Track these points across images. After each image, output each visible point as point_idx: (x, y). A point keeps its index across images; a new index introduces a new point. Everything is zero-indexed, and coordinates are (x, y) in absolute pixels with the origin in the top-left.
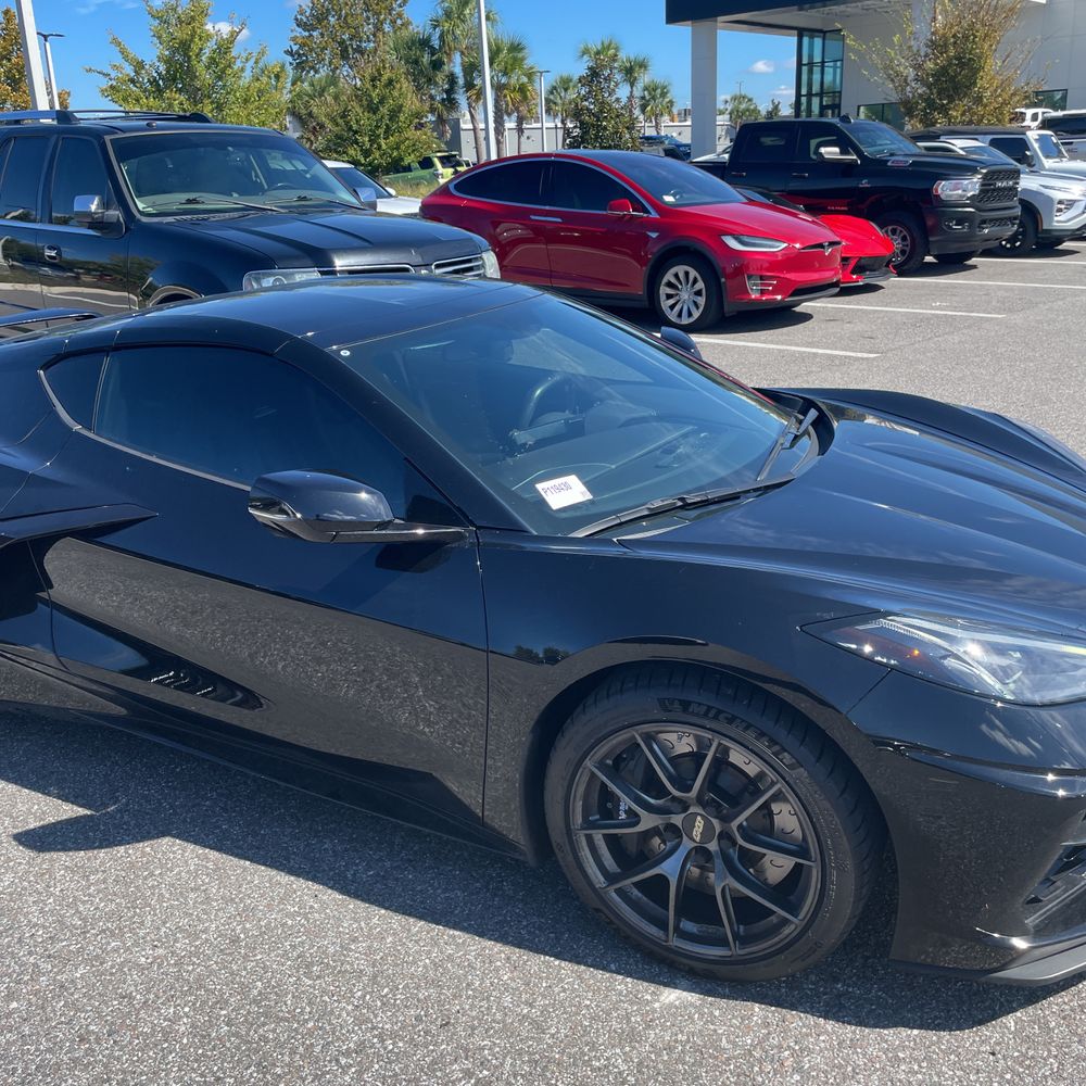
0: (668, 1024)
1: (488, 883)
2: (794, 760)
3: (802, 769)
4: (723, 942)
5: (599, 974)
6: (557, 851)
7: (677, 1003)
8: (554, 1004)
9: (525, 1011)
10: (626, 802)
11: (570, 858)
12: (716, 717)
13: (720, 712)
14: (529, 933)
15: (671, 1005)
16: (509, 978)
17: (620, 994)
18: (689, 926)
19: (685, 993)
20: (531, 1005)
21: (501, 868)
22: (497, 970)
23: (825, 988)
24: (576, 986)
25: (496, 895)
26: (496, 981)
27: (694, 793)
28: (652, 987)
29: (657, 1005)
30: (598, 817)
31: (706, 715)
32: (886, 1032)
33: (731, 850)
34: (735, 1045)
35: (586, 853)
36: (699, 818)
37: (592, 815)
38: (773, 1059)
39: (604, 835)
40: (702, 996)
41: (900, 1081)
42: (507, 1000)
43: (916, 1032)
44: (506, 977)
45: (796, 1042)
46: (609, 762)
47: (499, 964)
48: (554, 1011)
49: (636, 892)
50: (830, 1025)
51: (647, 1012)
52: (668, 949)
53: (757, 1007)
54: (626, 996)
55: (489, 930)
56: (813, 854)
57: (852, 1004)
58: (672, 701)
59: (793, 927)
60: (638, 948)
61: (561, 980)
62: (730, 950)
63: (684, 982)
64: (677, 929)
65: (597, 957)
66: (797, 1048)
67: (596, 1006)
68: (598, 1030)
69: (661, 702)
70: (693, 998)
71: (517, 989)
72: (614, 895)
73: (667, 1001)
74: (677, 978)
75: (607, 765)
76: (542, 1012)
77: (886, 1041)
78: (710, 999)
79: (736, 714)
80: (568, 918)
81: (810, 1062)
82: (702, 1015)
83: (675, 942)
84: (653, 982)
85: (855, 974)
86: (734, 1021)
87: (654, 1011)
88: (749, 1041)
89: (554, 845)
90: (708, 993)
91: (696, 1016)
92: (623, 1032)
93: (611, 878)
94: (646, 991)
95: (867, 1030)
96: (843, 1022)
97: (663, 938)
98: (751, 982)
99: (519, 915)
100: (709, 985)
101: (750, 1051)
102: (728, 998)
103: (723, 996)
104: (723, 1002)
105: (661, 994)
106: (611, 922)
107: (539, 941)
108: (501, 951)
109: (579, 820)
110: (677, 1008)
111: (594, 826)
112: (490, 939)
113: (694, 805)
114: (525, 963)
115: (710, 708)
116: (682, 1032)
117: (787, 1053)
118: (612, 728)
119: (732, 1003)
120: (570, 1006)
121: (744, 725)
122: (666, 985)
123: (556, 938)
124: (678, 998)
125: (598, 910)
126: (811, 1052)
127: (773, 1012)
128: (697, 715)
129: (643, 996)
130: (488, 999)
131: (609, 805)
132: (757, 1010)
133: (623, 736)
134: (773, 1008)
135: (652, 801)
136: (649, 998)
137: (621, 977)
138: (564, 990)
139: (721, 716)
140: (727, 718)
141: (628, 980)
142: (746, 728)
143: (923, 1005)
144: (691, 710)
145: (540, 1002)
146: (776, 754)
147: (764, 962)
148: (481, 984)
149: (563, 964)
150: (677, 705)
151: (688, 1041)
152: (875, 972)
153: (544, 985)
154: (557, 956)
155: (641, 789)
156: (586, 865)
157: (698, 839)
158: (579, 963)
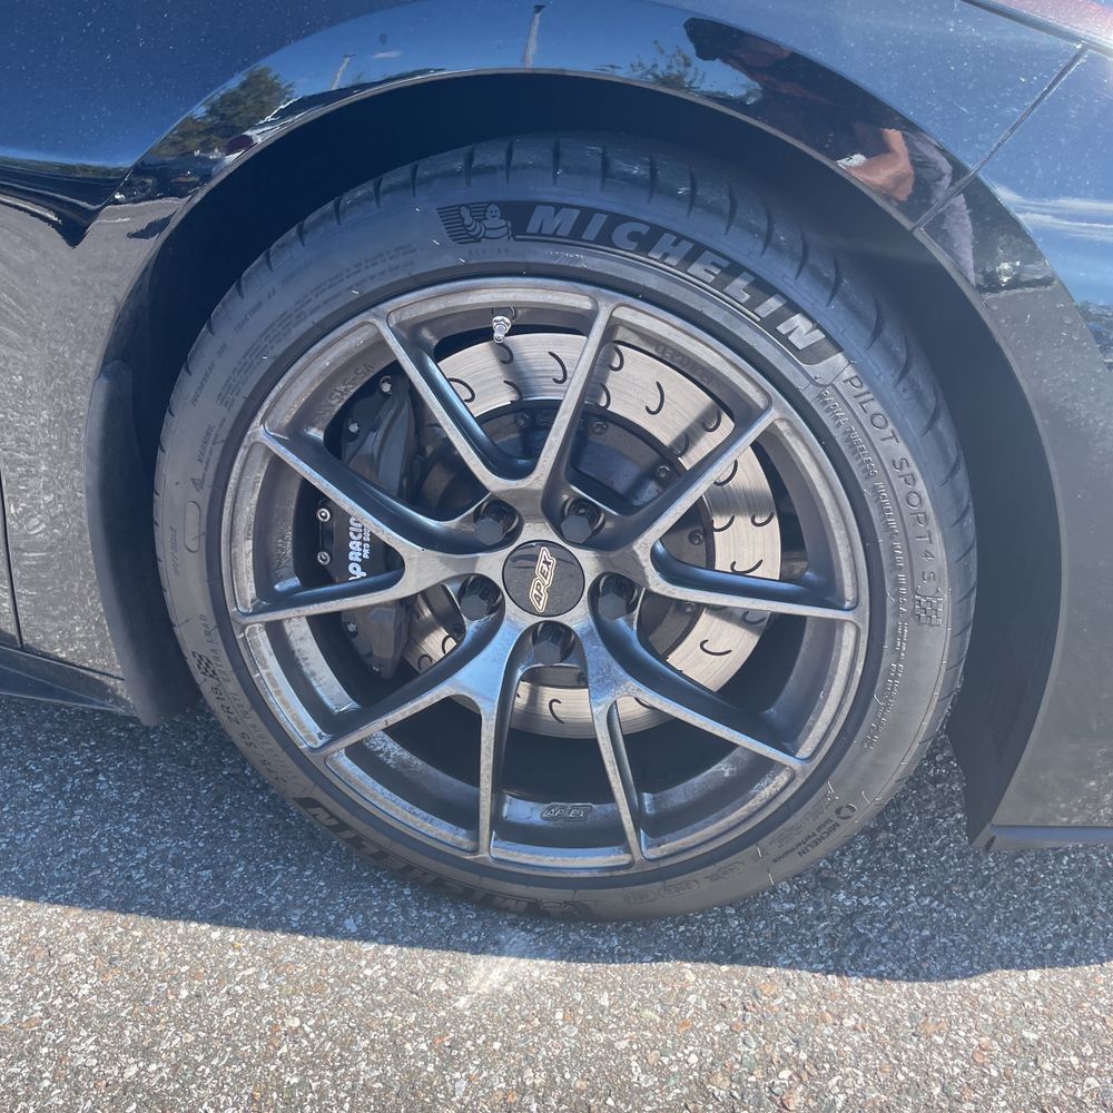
0: (497, 1045)
1: (63, 781)
2: (819, 335)
3: (840, 358)
4: (610, 835)
5: (318, 946)
6: (199, 677)
7: (509, 989)
8: (207, 1041)
9: (131, 1072)
10: (365, 525)
11: (233, 686)
12: (605, 239)
13: (616, 220)
14: (151, 875)
15: (496, 995)
16: (96, 990)
17: (373, 987)
18: (523, 811)
19: (523, 963)
20: (147, 1054)
21: (92, 748)
22: (64, 974)
23: (817, 905)
24: (264, 986)
25: (78, 803)
26: (58, 1002)
27: (538, 479)
28: (447, 959)
29: (462, 1002)
30: (295, 582)
31: (576, 235)
32: (974, 985)
33: (621, 621)
34: (661, 1071)
35: (270, 670)
36: (545, 553)
37: (280, 579)
38: (758, 1095)
39: (312, 620)
40: (563, 964)
41: (1056, 1101)
42: (84, 1050)
43: (1034, 975)
44: (86, 989)
45: (797, 1042)
46: (317, 434)
47: (70, 957)
48: (208, 1058)
49: (394, 751)
50: (855, 989)
51: (442, 1023)
52: (482, 869)
53: (689, 970)
54: (387, 991)
55: (52, 881)
56: (849, 593)
57: (882, 932)
58: (480, 211)
59: (782, 778)
60: (405, 873)
61: (227, 976)
62: (628, 850)
63: (519, 937)
64: (497, 822)
65: (312, 907)
66: (803, 1056)
67: (315, 1027)
68: (322, 1092)
69: (450, 216)
70: (542, 970)
71: (114, 1015)
72: (346, 763)
73: (484, 989)
74: (500, 930)
75: (313, 442)
76: (176, 1067)
77: (985, 1009)
78: (582, 967)
79: (660, 222)
80: (243, 831)
81: (843, 1088)
82: (571, 1010)
83: (494, 850)
84: (447, 948)
85: (863, 870)
86: (647, 1012)
87: (457, 1018)
88: (693, 1059)
89: (192, 662)
90: (577, 953)
91: (559, 1015)
92: (388, 1088)
93: (335, 724)
94: (434, 970)
95: (934, 988)
96: (880, 977)
97: (466, 843)
98: (661, 917)
99: (128, 840)
100: (572, 936)
101: (700, 1084)
102: (621, 958)
103: (611, 956)
104: (614, 971)
105: (469, 972)
106: (342, 826)
107: (176, 891)
108: (78, 928)
109: (249, 590)
110: (510, 1001)
111: (288, 600)
112: (53, 901)
113: (534, 518)
114: (137, 946)
115: (587, 214)
116: (532, 1062)
117: (785, 1074)
118: (317, 318)
119: (633, 969)
120: (250, 1039)
121: (686, 247)
122: (477, 949)
123: (216, 878)
124: (510, 978)
125: (310, 803)
126: (837, 1062)
127: (726, 977)
128: (553, 239)
129: (427, 986)
130: (32, 1053)
131: (323, 557)
132: (691, 977)
133: (348, 341)
134: (725, 968)
135: (432, 523)
136: (443, 987)
137: (371, 947)
138: (234, 1000)
139: (621, 233)
140: (633, 236)
141: (390, 950)
142: (690, 258)
143: (1022, 912)
144: (533, 227)
145: (172, 1041)
146: (770, 324)
147: (710, 870)
148: (19, 1015)
149: (232, 935)
150: (495, 221)
151: (551, 1084)
152: (899, 858)
153: (184, 994)
154: (217, 919)
155: (400, 497)
156: (274, 702)
157: (541, 607)
158: (269, 928)
